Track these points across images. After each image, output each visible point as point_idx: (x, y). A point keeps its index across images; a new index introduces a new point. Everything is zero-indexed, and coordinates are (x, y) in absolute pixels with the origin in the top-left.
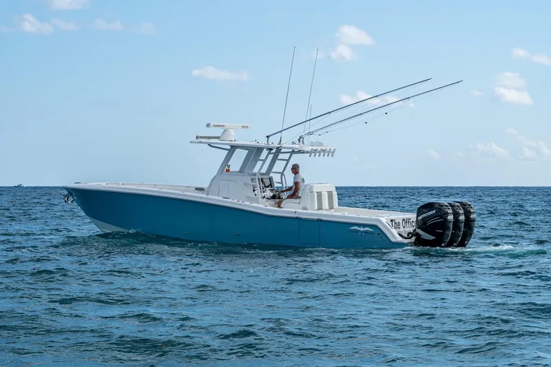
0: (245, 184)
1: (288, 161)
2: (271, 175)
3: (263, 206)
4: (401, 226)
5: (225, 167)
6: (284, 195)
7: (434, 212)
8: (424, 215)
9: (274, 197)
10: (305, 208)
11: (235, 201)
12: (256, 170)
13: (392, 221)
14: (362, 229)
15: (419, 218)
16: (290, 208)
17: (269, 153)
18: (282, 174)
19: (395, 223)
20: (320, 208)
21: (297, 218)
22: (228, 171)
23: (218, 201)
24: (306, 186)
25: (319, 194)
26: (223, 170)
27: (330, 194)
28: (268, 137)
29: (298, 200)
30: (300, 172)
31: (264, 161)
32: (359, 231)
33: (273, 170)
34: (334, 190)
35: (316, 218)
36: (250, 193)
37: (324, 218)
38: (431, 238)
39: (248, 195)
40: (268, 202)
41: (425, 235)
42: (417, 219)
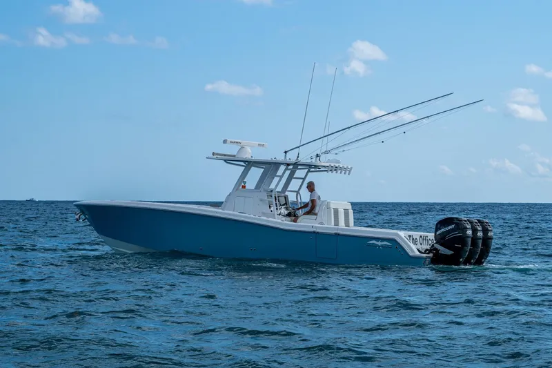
0: (261, 200)
1: (304, 179)
2: (287, 193)
3: (280, 221)
4: (418, 243)
5: (240, 184)
6: (300, 212)
7: (453, 226)
8: (443, 230)
9: (289, 215)
10: (322, 224)
11: (252, 216)
12: (272, 186)
13: (410, 236)
14: (379, 243)
15: (438, 233)
16: (305, 223)
17: (286, 169)
18: (298, 192)
19: (413, 239)
20: (337, 223)
21: (314, 232)
22: (244, 187)
23: (234, 215)
24: (323, 202)
25: (336, 211)
26: (239, 186)
27: (346, 212)
28: (286, 152)
29: (314, 217)
31: (281, 177)
32: (377, 245)
33: (289, 189)
34: (349, 207)
35: (334, 232)
36: (266, 209)
37: (341, 233)
38: (450, 252)
39: (264, 211)
40: (284, 219)
41: (443, 250)
42: (435, 234)
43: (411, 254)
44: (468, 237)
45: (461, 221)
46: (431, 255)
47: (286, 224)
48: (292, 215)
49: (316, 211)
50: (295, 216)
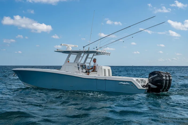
0: (75, 67)
1: (92, 58)
2: (85, 64)
3: (82, 75)
4: (140, 82)
5: (67, 60)
7: (157, 75)
8: (152, 77)
9: (86, 72)
10: (99, 75)
11: (71, 73)
12: (79, 61)
13: (137, 80)
14: (124, 83)
15: (150, 78)
16: (92, 75)
18: (90, 63)
20: (105, 75)
21: (96, 79)
22: (68, 62)
24: (99, 66)
25: (105, 70)
27: (109, 70)
28: (84, 47)
29: (96, 73)
30: (96, 62)
33: (86, 62)
34: (110, 68)
35: (104, 79)
36: (77, 70)
37: (107, 79)
38: (155, 87)
39: (76, 71)
40: (84, 74)
41: (152, 86)
42: (149, 79)
43: (139, 88)
44: (164, 80)
45: (160, 73)
46: (148, 88)
47: (84, 76)
48: (88, 72)
49: (97, 70)
50: (89, 72)
